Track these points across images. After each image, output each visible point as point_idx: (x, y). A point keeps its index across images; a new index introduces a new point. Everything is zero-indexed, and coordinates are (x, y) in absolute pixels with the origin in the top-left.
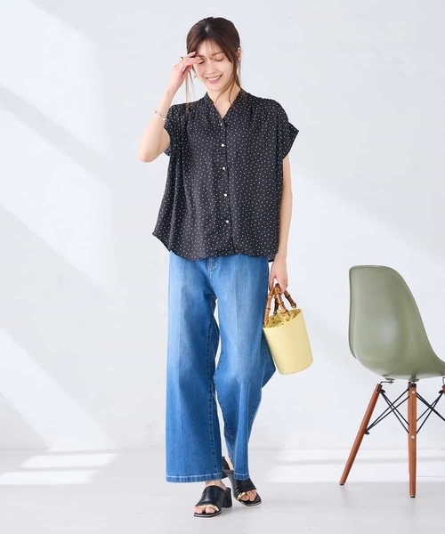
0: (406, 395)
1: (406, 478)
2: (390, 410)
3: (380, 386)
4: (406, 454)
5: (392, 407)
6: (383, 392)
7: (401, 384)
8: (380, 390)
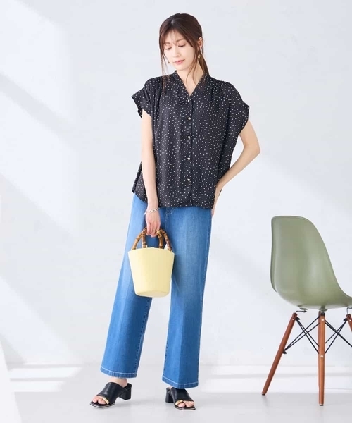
0: (317, 322)
1: (316, 390)
2: (304, 334)
3: (295, 315)
4: (316, 370)
5: (305, 332)
6: (298, 319)
7: (313, 313)
8: (295, 318)
